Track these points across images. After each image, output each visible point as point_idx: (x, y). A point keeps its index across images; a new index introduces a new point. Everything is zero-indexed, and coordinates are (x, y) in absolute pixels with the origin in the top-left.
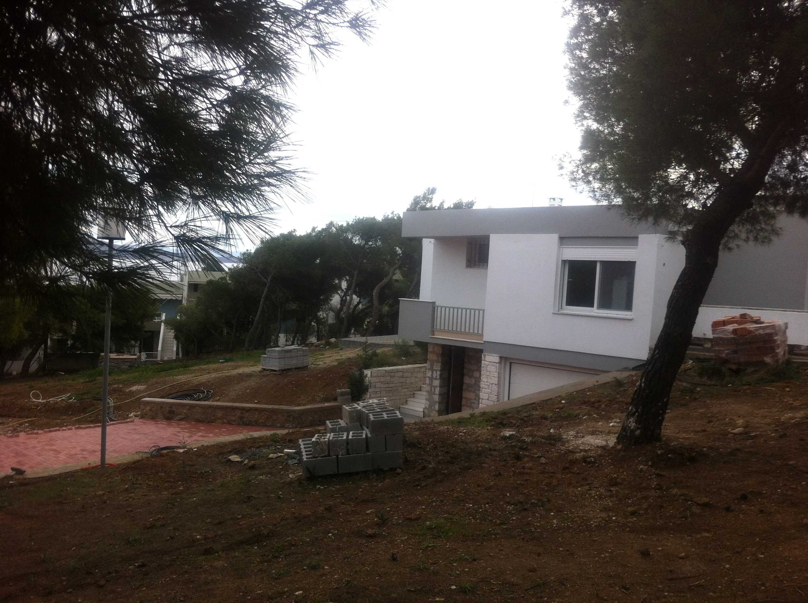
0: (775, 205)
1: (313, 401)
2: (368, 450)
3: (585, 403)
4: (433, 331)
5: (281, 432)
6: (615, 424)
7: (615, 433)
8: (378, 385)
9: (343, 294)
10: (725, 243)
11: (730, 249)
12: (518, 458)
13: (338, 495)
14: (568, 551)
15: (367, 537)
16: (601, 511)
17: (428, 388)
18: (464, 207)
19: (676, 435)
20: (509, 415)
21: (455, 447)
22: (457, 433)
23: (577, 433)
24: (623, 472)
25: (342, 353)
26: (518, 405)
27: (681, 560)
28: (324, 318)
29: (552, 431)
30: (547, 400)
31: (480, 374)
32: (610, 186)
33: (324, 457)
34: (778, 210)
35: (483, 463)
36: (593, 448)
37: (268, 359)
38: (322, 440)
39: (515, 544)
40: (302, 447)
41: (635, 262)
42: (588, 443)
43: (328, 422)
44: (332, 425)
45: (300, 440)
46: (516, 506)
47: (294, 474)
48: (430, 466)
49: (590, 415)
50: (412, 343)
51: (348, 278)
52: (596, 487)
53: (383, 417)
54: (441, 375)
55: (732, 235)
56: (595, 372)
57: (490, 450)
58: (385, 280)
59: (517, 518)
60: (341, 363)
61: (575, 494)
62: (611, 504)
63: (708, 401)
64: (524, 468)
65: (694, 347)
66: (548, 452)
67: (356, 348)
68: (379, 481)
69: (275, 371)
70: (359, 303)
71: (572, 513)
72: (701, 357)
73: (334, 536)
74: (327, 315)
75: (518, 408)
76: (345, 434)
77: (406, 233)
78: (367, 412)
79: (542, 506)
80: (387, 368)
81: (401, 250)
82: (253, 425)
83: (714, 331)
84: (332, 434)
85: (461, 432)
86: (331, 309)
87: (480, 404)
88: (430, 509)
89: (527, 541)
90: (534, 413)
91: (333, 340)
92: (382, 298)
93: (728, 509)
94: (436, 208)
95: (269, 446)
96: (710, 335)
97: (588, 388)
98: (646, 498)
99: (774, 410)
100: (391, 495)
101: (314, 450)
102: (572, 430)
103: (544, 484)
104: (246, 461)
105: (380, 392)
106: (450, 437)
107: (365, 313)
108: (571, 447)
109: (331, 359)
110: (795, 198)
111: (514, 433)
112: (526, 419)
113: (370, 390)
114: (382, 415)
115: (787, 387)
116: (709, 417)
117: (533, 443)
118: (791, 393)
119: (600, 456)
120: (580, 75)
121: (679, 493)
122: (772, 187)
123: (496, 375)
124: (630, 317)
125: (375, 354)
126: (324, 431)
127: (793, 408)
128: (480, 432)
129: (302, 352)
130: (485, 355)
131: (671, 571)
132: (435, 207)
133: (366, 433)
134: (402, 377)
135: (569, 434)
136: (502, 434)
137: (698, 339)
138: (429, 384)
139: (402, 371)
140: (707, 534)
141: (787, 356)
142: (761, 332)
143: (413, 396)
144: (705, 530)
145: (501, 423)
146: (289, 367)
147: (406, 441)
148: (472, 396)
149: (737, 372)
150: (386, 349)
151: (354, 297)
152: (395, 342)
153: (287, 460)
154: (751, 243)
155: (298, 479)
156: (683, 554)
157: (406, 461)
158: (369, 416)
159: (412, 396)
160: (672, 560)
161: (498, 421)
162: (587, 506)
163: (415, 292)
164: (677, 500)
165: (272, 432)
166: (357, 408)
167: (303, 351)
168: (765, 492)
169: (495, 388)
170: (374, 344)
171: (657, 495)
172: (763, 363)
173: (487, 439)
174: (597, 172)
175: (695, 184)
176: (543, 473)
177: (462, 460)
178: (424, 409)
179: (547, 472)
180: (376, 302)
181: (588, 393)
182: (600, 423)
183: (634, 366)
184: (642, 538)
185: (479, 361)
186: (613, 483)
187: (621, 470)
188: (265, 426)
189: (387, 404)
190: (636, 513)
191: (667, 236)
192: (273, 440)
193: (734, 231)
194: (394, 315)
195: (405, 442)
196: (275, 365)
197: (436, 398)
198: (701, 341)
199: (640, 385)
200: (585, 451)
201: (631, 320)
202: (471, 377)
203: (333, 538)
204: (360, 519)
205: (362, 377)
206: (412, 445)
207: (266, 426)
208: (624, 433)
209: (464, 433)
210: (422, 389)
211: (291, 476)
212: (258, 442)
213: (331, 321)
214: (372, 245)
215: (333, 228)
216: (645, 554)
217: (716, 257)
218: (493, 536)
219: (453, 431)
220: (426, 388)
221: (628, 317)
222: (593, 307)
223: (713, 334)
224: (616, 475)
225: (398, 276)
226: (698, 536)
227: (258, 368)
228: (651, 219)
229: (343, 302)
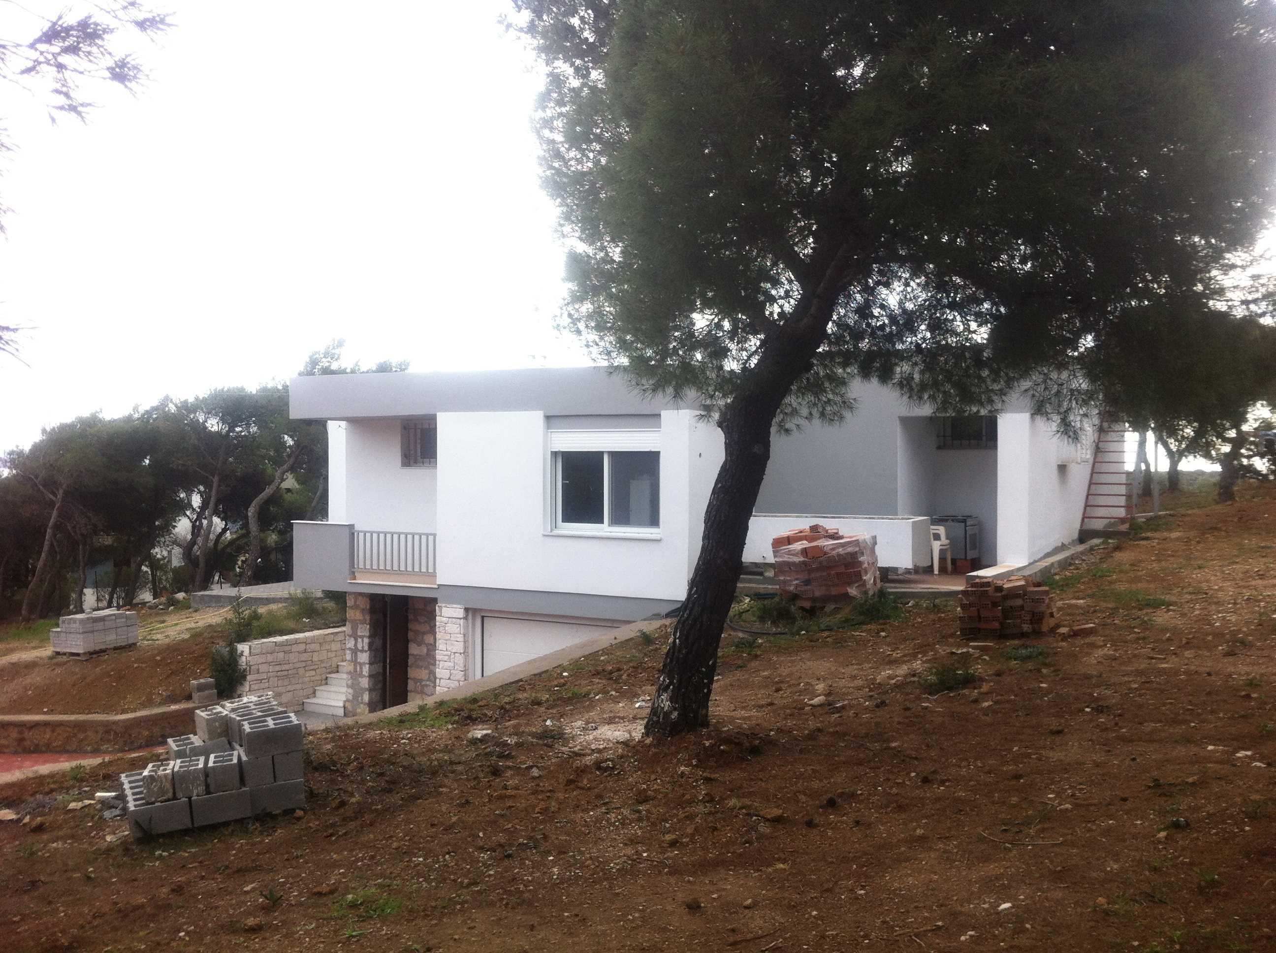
0: (845, 365)
1: (149, 703)
2: (242, 782)
3: (597, 674)
4: (353, 573)
5: (90, 762)
6: (644, 703)
7: (643, 719)
8: (263, 668)
9: (195, 516)
10: (780, 422)
11: (787, 431)
12: (496, 772)
13: (194, 865)
14: (577, 915)
15: (247, 931)
16: (626, 844)
17: (351, 668)
18: (394, 369)
19: (733, 714)
20: (481, 703)
21: (393, 764)
22: (397, 740)
23: (587, 723)
24: (656, 779)
25: (197, 616)
26: (496, 686)
27: (747, 911)
28: (164, 558)
29: (548, 723)
30: (540, 674)
31: (435, 639)
32: (610, 338)
33: (166, 801)
34: (848, 373)
35: (441, 786)
36: (611, 745)
37: (63, 635)
38: (160, 773)
39: (494, 916)
40: (126, 786)
41: (659, 452)
42: (604, 737)
43: (170, 740)
44: (177, 746)
45: (123, 776)
46: (495, 851)
47: (115, 834)
48: (353, 800)
49: (604, 692)
50: (319, 594)
51: (202, 488)
52: (616, 808)
53: (267, 726)
54: (370, 645)
55: (788, 410)
56: (612, 623)
57: (452, 763)
58: (268, 491)
59: (496, 872)
60: (196, 635)
61: (586, 822)
62: (639, 832)
63: (775, 658)
64: (505, 788)
65: (750, 577)
66: (542, 758)
67: (223, 607)
68: (265, 834)
69: (78, 655)
70: (224, 530)
71: (582, 853)
72: (762, 591)
73: (189, 936)
74: (170, 552)
75: (495, 689)
76: (202, 759)
77: (296, 412)
78: (238, 718)
79: (535, 848)
80: (278, 639)
81: (293, 439)
82: (41, 752)
83: (776, 553)
84: (179, 761)
85: (403, 738)
86: (175, 542)
87: (438, 688)
88: (353, 873)
89: (513, 908)
90: (521, 696)
91: (181, 596)
92: (265, 520)
93: (810, 824)
94: (348, 370)
95: (68, 789)
96: (771, 559)
97: (603, 650)
98: (690, 817)
99: (867, 666)
100: (286, 856)
101: (148, 792)
102: (579, 719)
103: (537, 810)
104: (27, 819)
105: (268, 679)
106: (385, 748)
107: (237, 547)
108: (579, 747)
109: (178, 628)
110: (871, 356)
111: (489, 732)
112: (507, 707)
113: (248, 678)
114: (265, 721)
115: (883, 630)
116: (777, 683)
117: (519, 745)
118: (888, 639)
119: (622, 757)
120: (553, 168)
121: (738, 805)
122: (838, 339)
123: (460, 638)
124: (658, 537)
125: (256, 616)
126: (166, 756)
127: (893, 662)
128: (434, 735)
129: (124, 620)
130: (440, 607)
131: (733, 930)
132: (346, 369)
133: (238, 754)
134: (305, 651)
135: (574, 726)
136: (470, 735)
137: (756, 565)
138: (352, 661)
139: (305, 642)
140: (781, 866)
141: (879, 584)
142: (841, 550)
143: (326, 681)
144: (779, 860)
145: (469, 717)
146: (103, 647)
147: (311, 762)
148: (423, 674)
149: (811, 613)
150: (273, 607)
151: (216, 520)
152: (290, 594)
153: (101, 810)
154: (817, 422)
155: (121, 843)
156: (750, 901)
157: (312, 795)
158: (243, 725)
159: (324, 682)
160: (734, 912)
161: (464, 714)
162: (603, 840)
163: (320, 509)
164: (736, 816)
165: (74, 764)
166: (221, 712)
167: (127, 618)
168: (859, 792)
169: (460, 659)
170: (256, 598)
171: (706, 811)
172: (846, 597)
173: (446, 746)
174: (590, 317)
175: (732, 335)
176: (535, 792)
177: (405, 785)
178: (345, 702)
179: (542, 791)
180: (253, 527)
181: (602, 658)
182: (621, 705)
183: (667, 611)
184: (689, 881)
185: (431, 616)
186: (643, 798)
187: (653, 777)
188: (64, 751)
189: (274, 703)
190: (677, 842)
191: (698, 413)
192: (75, 778)
193: (791, 405)
194: (286, 549)
195: (308, 762)
196: (77, 644)
197: (365, 682)
198: (758, 569)
199: (674, 642)
200: (600, 751)
201: (659, 541)
202: (419, 644)
203: (187, 939)
204: (234, 901)
205: (234, 656)
206: (321, 768)
207: (66, 751)
208: (655, 719)
209: (408, 739)
210: (340, 669)
211: (109, 838)
212: (48, 783)
213: (177, 561)
214: (241, 432)
215: (171, 405)
216: (693, 907)
217: (767, 445)
218: (458, 907)
219: (391, 738)
220: (346, 666)
221: (653, 537)
222: (602, 522)
223: (775, 557)
224: (645, 786)
225: (290, 482)
226: (770, 870)
227: (47, 652)
228: (670, 390)
229: (196, 529)
